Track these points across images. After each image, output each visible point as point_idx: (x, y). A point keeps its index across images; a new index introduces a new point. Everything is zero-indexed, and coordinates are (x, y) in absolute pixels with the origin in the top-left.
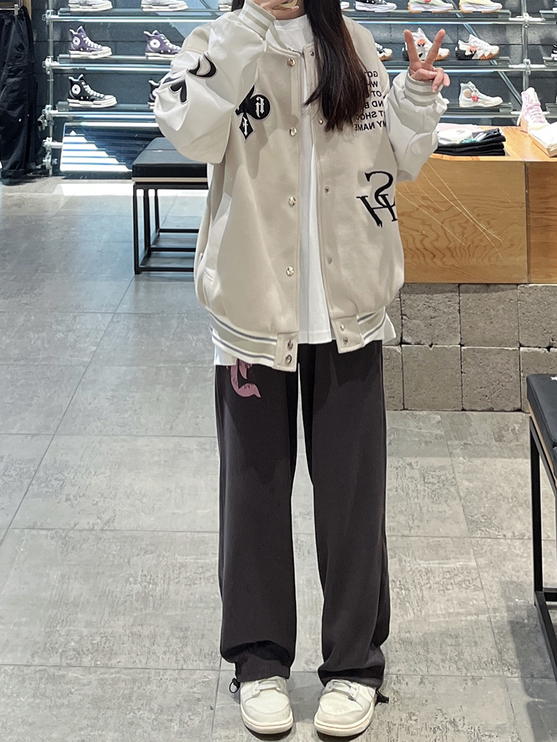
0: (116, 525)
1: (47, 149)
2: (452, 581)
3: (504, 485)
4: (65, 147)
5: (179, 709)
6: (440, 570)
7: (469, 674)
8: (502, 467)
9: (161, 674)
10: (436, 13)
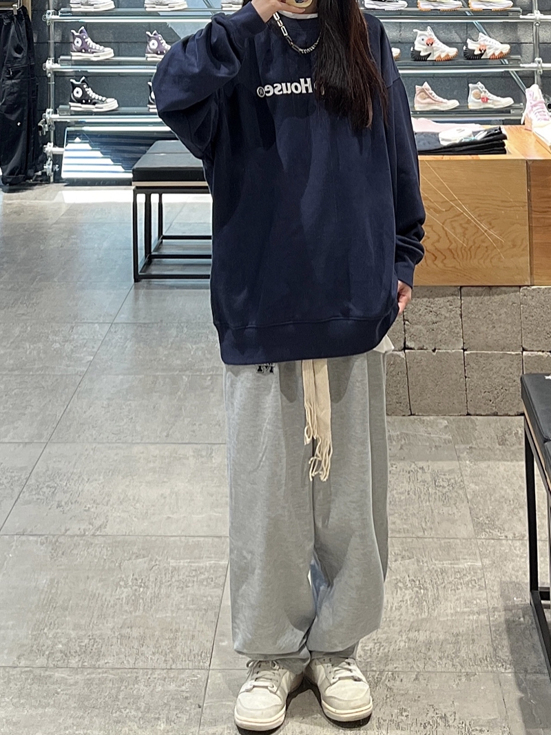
0: (108, 530)
1: (48, 155)
2: (462, 581)
3: (506, 487)
4: (66, 153)
5: (168, 707)
7: (463, 670)
8: (505, 470)
10: (444, 11)
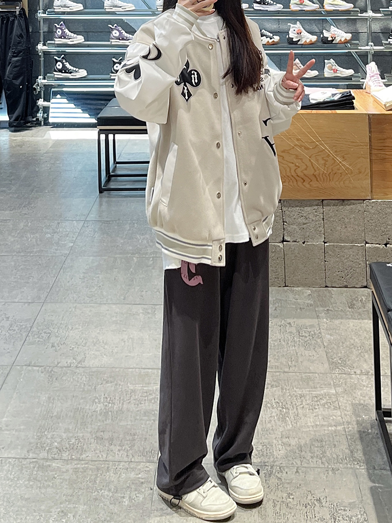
0: (86, 364)
1: (40, 107)
2: (319, 403)
3: (355, 338)
4: (52, 106)
5: (129, 490)
6: (310, 395)
7: (330, 467)
8: (354, 326)
9: (117, 464)
10: (308, 11)
